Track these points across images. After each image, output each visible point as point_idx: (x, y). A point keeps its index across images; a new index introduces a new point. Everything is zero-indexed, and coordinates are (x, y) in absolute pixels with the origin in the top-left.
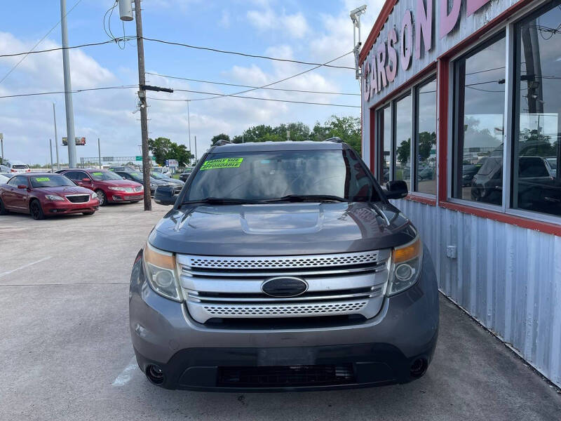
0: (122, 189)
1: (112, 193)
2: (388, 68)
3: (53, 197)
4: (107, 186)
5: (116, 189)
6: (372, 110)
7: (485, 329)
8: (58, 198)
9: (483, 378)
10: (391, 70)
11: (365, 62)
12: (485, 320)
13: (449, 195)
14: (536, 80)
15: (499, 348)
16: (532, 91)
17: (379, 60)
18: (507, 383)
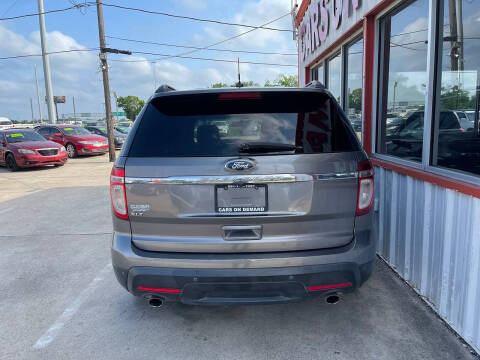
0: (90, 143)
1: (81, 146)
2: (320, 28)
3: (24, 151)
4: (76, 140)
5: (85, 143)
6: (307, 69)
7: (403, 280)
8: (30, 152)
9: (397, 335)
10: (323, 30)
11: (301, 23)
12: (402, 271)
13: (373, 151)
14: (459, 40)
15: (415, 301)
16: (454, 50)
17: (312, 21)
18: (421, 342)
